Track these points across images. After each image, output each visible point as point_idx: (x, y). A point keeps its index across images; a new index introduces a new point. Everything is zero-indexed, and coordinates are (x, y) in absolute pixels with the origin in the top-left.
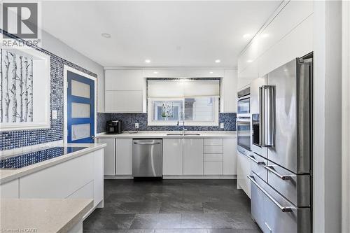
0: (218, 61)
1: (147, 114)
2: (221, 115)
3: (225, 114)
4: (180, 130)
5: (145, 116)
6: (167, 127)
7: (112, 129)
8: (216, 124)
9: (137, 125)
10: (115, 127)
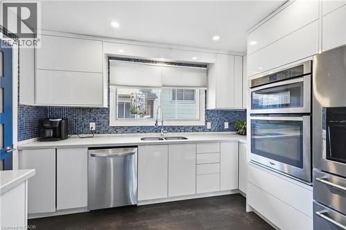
0: (216, 38)
1: (108, 109)
2: (207, 112)
4: (156, 132)
5: (105, 111)
6: (138, 127)
7: (50, 133)
8: (202, 123)
9: (93, 125)
10: (54, 129)
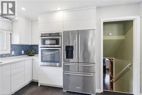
2: (12, 46)
3: (15, 45)
8: (9, 52)
